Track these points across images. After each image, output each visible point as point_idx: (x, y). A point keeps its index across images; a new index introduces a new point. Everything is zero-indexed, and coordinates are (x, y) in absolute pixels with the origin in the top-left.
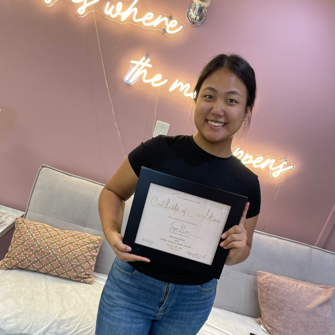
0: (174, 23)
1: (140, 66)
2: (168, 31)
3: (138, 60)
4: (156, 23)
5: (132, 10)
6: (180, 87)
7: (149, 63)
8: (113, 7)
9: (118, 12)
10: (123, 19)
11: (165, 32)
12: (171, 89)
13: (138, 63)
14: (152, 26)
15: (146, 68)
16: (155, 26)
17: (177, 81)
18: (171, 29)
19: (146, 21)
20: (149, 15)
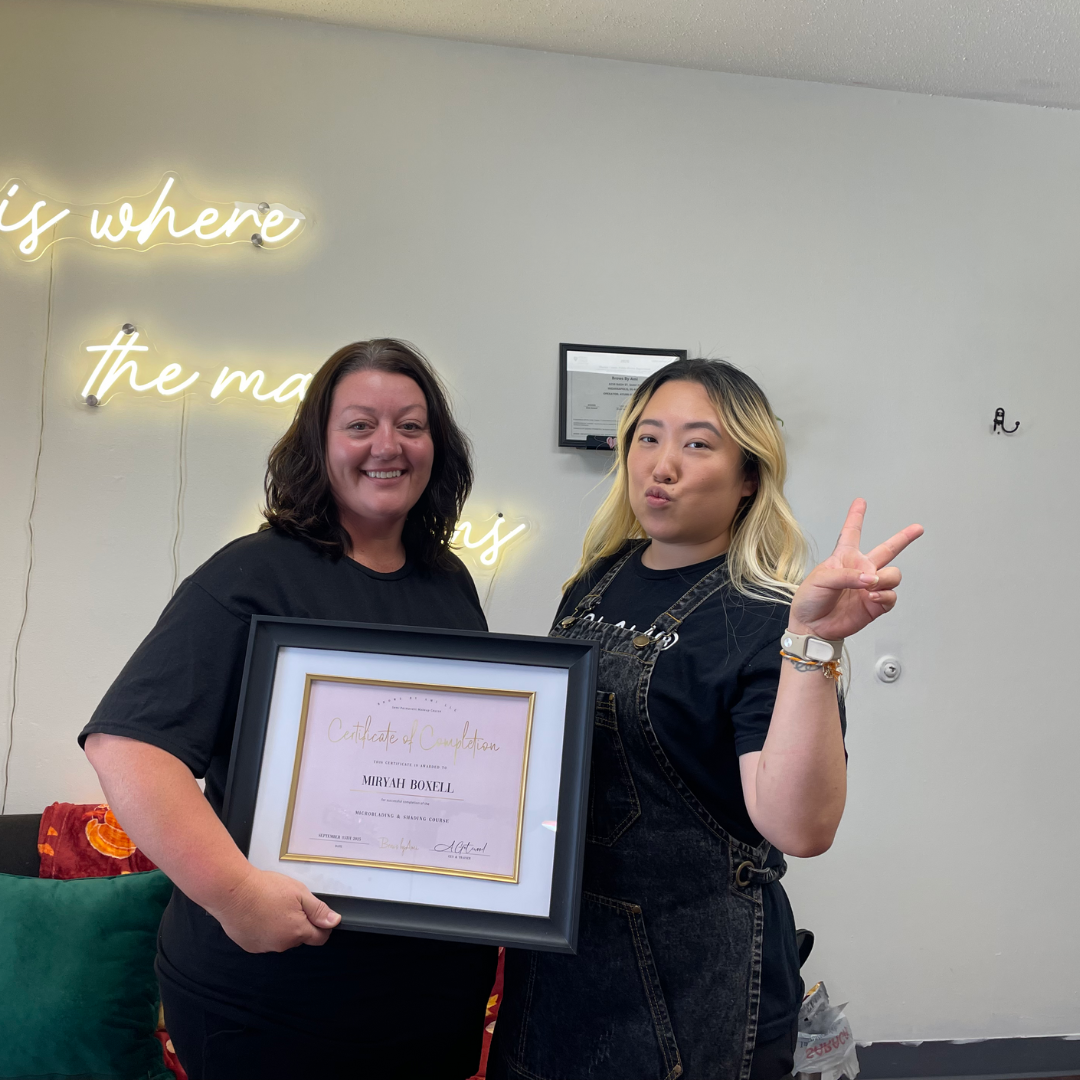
0: (276, 215)
1: (116, 354)
2: (265, 237)
3: (108, 342)
4: (230, 227)
5: (161, 213)
6: (238, 381)
7: (138, 343)
8: (109, 218)
9: (127, 225)
10: (142, 239)
11: (260, 241)
12: (216, 391)
13: (109, 349)
14: (223, 237)
15: (132, 355)
16: (228, 235)
17: (226, 370)
18: (272, 232)
19: (205, 230)
20: (208, 215)
